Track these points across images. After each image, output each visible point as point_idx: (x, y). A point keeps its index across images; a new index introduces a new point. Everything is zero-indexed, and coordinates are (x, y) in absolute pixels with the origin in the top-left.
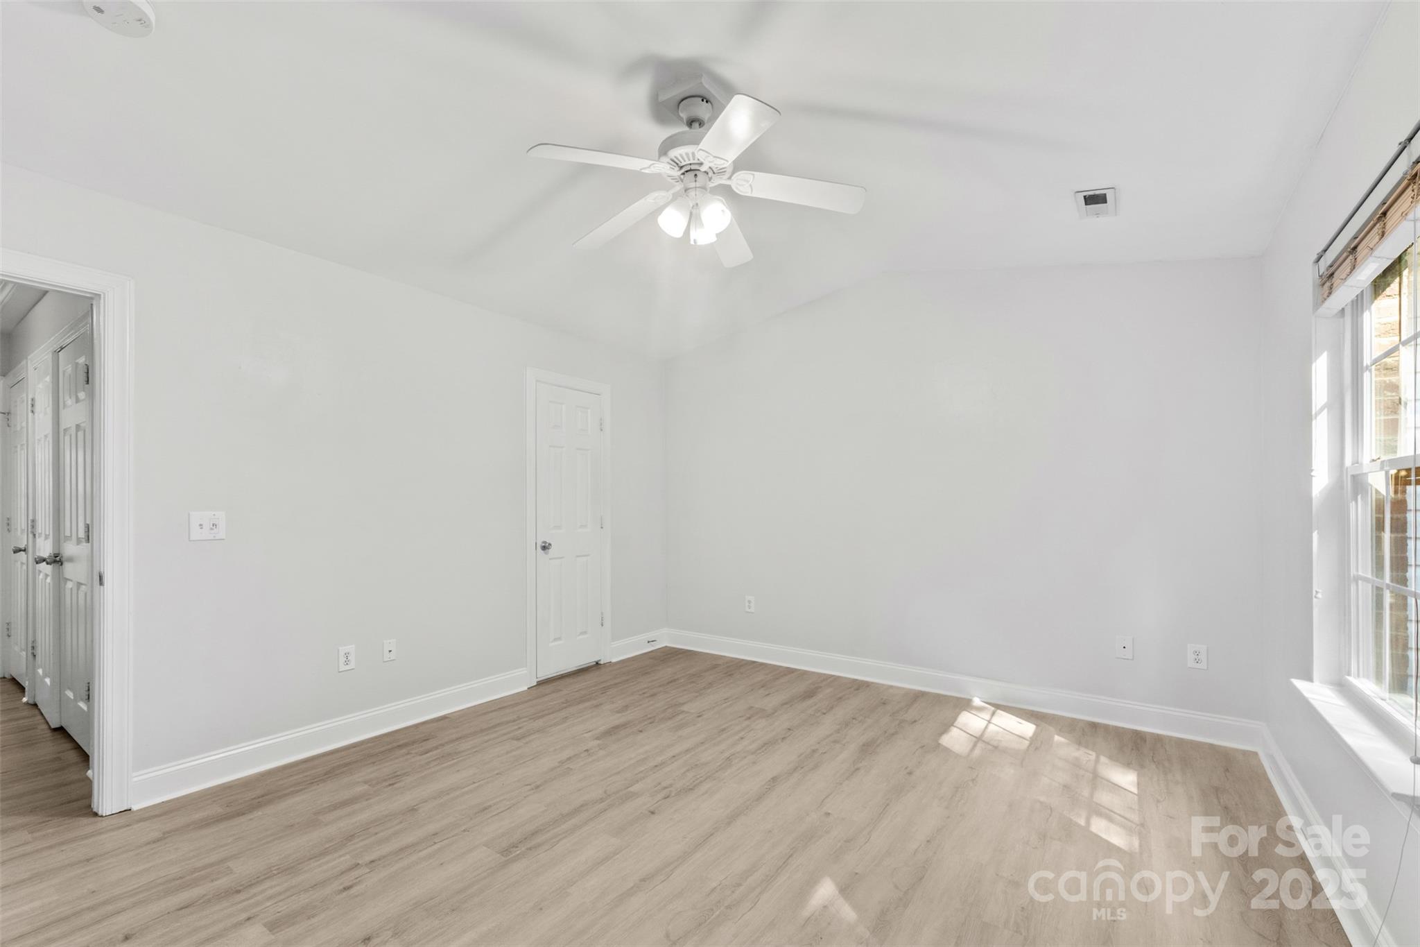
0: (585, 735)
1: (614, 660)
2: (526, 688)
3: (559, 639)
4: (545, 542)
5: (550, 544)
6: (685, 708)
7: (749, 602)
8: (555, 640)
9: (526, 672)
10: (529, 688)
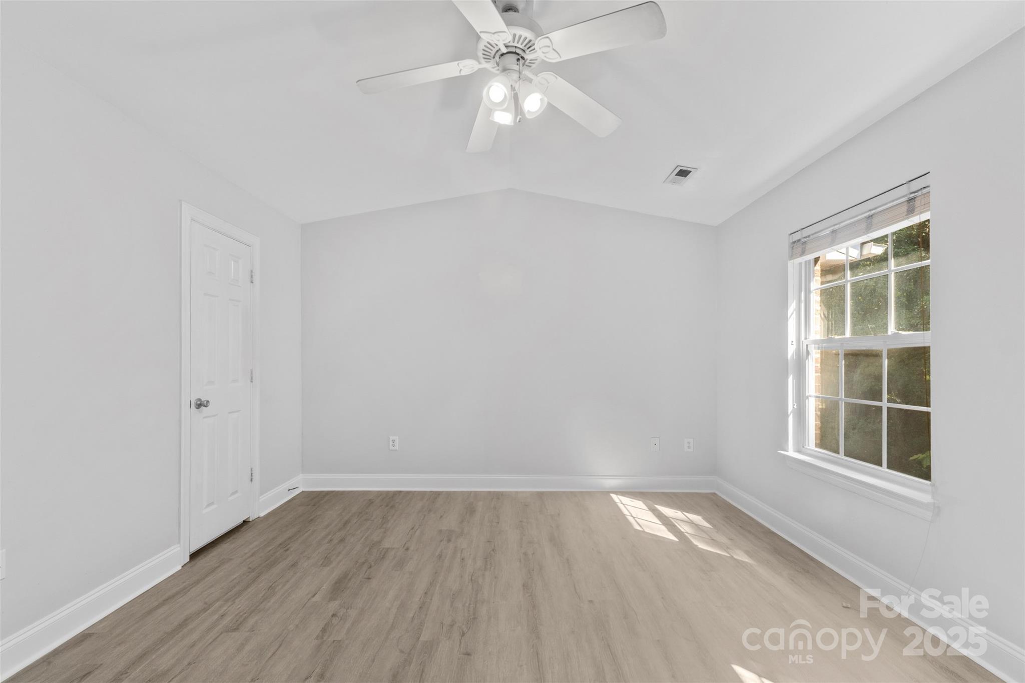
0: (314, 599)
1: (262, 515)
2: (179, 568)
3: (212, 504)
4: (200, 400)
5: (208, 402)
6: (386, 544)
7: (393, 441)
8: (209, 505)
9: (179, 548)
10: (182, 567)
